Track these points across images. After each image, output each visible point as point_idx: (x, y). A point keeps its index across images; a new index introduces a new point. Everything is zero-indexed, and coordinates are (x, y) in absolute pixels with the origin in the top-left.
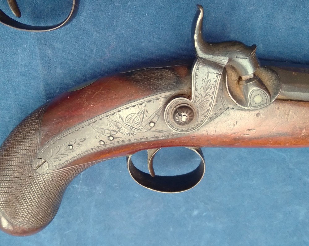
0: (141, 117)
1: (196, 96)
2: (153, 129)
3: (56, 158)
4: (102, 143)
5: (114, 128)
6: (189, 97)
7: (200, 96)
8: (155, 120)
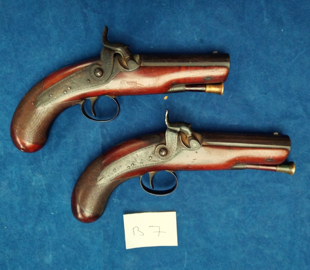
0: (146, 154)
1: (168, 144)
2: (151, 160)
3: (108, 176)
4: (129, 167)
5: (134, 160)
6: (165, 144)
7: (170, 144)
8: (152, 156)
